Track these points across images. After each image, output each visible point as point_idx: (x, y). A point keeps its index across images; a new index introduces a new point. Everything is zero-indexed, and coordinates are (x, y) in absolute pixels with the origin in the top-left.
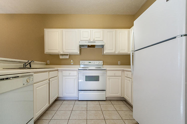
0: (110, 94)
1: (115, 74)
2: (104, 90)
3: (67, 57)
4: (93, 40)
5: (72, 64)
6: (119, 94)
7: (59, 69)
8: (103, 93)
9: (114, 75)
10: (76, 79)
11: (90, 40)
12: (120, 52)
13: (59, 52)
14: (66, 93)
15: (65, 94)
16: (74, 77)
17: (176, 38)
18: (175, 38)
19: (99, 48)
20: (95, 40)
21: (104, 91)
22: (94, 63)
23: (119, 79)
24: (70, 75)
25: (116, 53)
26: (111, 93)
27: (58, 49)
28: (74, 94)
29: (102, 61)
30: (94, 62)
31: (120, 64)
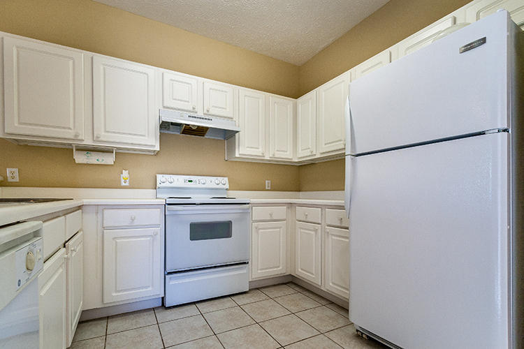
0: (259, 271)
1: (271, 215)
2: (245, 263)
3: (109, 159)
4: (205, 112)
5: (124, 184)
6: (281, 268)
7: (85, 201)
8: (242, 271)
9: (269, 219)
10: (158, 236)
11: (196, 110)
12: (276, 156)
13: (76, 136)
14: (116, 291)
15: (114, 294)
16: (151, 231)
17: (484, 134)
18: (482, 133)
19: (216, 138)
20: (211, 112)
21: (245, 265)
22: (204, 184)
23: (280, 228)
24: (136, 223)
25: (267, 157)
26: (261, 270)
27: (72, 127)
28: (150, 289)
29: (226, 179)
30: (203, 179)
31: (269, 188)
